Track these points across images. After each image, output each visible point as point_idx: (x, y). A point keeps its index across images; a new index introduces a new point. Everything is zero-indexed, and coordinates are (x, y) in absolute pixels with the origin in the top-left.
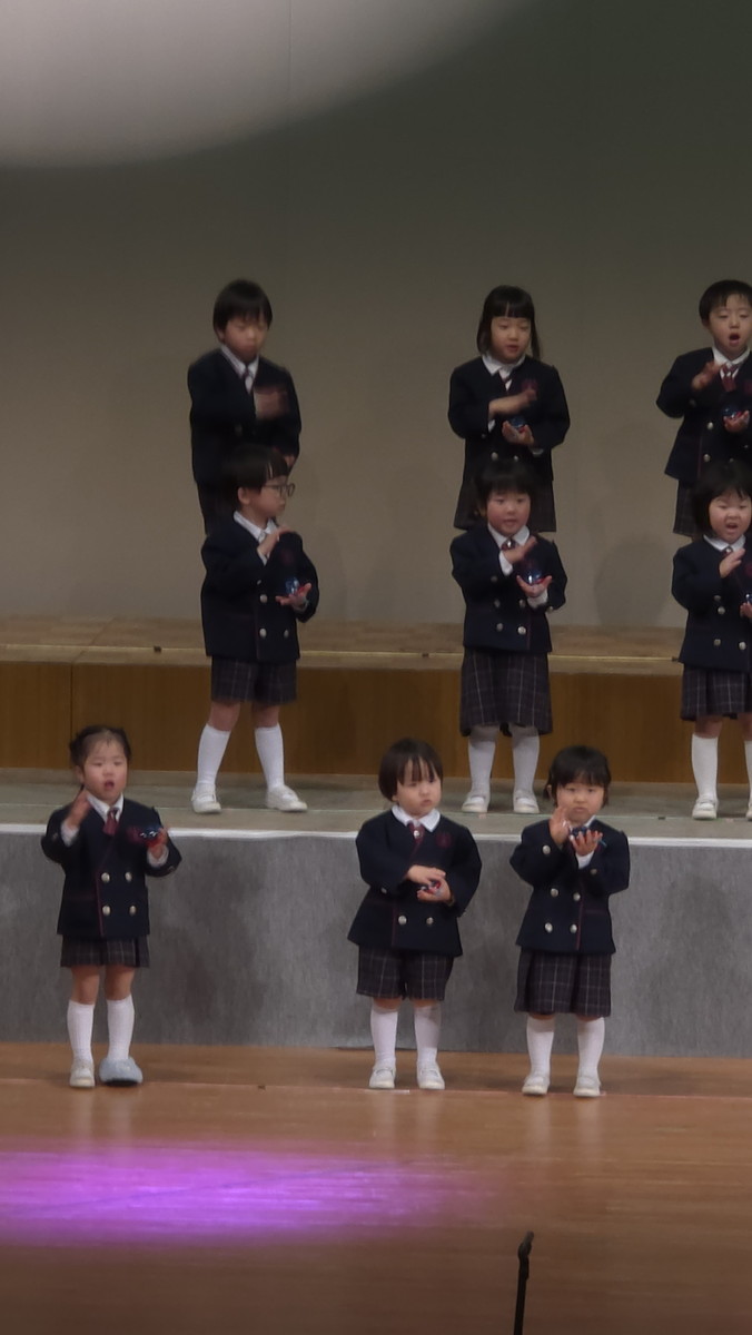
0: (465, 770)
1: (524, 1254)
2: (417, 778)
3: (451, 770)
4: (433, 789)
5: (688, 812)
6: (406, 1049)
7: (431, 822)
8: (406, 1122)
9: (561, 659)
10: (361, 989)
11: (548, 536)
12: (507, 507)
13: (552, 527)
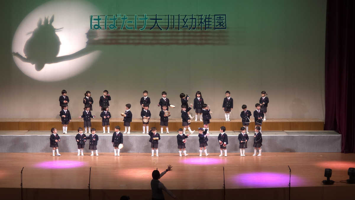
1: (90, 169)
2: (81, 131)
6: (81, 153)
7: (82, 134)
8: (81, 158)
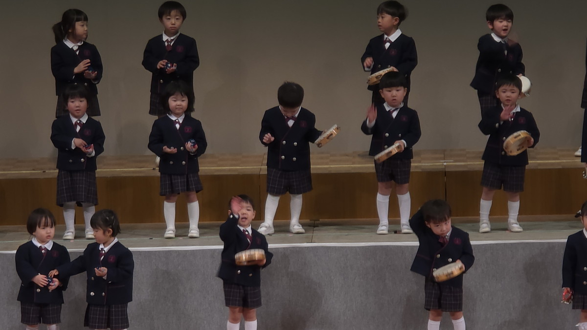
0: (63, 222)
3: (57, 222)
4: (51, 231)
5: (162, 236)
9: (102, 170)
10: (23, 321)
11: (95, 118)
12: (77, 104)
13: (98, 113)
